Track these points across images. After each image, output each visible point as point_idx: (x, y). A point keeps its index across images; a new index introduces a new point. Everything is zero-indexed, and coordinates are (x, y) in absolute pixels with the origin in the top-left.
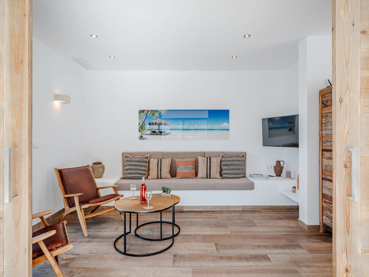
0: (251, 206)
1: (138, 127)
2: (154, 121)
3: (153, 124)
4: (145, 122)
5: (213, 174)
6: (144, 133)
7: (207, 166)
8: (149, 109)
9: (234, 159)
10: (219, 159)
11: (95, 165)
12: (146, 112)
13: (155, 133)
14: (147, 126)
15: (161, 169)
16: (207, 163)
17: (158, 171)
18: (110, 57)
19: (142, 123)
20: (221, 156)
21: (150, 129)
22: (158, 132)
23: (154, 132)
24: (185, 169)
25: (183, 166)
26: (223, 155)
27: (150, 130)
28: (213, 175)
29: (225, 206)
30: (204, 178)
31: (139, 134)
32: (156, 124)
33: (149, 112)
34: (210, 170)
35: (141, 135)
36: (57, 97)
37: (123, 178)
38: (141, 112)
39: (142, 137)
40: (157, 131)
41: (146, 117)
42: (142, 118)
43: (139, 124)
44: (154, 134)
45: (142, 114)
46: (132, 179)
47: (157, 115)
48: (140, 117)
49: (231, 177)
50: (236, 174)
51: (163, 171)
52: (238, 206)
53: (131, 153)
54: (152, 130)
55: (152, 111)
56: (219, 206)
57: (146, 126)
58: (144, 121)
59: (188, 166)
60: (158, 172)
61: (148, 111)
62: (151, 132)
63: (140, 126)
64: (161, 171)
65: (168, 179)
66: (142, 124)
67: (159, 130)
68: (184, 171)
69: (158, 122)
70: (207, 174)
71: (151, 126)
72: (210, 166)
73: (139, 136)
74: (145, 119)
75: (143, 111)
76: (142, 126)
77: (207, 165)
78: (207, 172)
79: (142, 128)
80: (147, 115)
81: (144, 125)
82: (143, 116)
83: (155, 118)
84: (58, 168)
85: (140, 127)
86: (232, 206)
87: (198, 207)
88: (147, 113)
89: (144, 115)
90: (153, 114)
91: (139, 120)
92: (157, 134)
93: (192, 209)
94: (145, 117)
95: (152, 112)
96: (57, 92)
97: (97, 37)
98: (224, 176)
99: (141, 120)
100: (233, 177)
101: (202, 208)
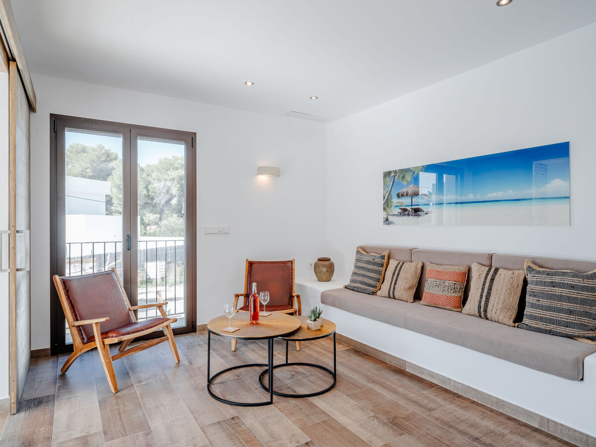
0: (569, 429)
1: (382, 202)
2: (404, 190)
3: (403, 195)
4: (392, 193)
5: (492, 310)
6: (391, 214)
7: (483, 289)
8: (397, 168)
9: (557, 279)
10: (520, 274)
11: (322, 262)
12: (393, 174)
13: (406, 213)
14: (395, 200)
15: (396, 280)
16: (485, 282)
17: (391, 283)
18: (311, 98)
19: (387, 195)
20: (525, 267)
21: (398, 204)
22: (411, 210)
23: (405, 210)
24: (437, 288)
25: (433, 280)
26: (531, 265)
27: (398, 206)
28: (493, 313)
29: (490, 396)
30: (472, 315)
31: (382, 215)
32: (407, 195)
33: (398, 175)
34: (488, 299)
35: (386, 216)
36: (261, 170)
37: (346, 287)
38: (387, 174)
39: (387, 220)
40: (409, 208)
41: (393, 183)
42: (389, 186)
43: (384, 198)
44: (405, 215)
45: (388, 179)
46: (353, 290)
47: (409, 177)
48: (385, 183)
49: (540, 329)
50: (559, 323)
51: (399, 284)
52: (526, 411)
53: (368, 248)
54: (402, 207)
55: (401, 171)
56: (475, 390)
57: (393, 200)
58: (390, 191)
59: (444, 282)
60: (390, 286)
61: (395, 172)
62: (400, 211)
63: (385, 200)
64: (395, 283)
65: (405, 301)
66: (388, 198)
67: (412, 205)
68: (433, 292)
69: (410, 192)
70: (480, 307)
71: (400, 200)
72: (490, 289)
73: (384, 218)
74: (392, 187)
75: (389, 173)
76: (388, 200)
77: (484, 285)
78: (480, 302)
79: (387, 204)
80: (394, 180)
81: (391, 199)
82: (389, 182)
83: (405, 183)
84: (249, 260)
85: (385, 202)
86: (510, 404)
87: (432, 374)
88: (394, 176)
89: (391, 181)
90: (403, 177)
91: (384, 189)
92: (408, 215)
93: (421, 373)
94: (391, 184)
95: (402, 173)
96: (263, 163)
97: (253, 84)
98: (526, 321)
99: (386, 190)
100: (546, 330)
101: (440, 379)
